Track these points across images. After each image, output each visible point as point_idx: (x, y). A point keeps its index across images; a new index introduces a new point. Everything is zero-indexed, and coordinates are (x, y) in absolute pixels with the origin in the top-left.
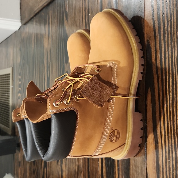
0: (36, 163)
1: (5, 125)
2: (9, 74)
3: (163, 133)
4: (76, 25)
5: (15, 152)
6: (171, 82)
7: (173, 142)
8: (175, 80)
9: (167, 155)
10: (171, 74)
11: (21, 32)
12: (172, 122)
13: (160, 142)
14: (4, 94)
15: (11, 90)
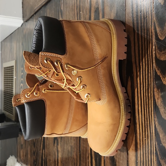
0: (36, 145)
1: (9, 112)
2: (13, 66)
3: (140, 115)
5: (18, 136)
6: (147, 71)
7: (148, 123)
8: (150, 69)
9: (144, 134)
10: (147, 64)
11: (23, 29)
12: (147, 106)
13: (138, 123)
14: (8, 85)
15: (14, 81)
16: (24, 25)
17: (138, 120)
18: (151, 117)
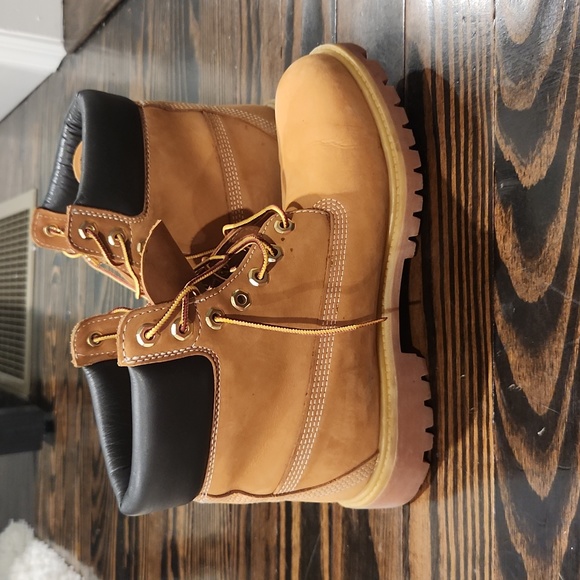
2: (26, 212)
3: (448, 302)
4: (223, 30)
5: (39, 447)
6: (470, 154)
7: (473, 322)
8: (480, 145)
9: (458, 361)
10: (471, 131)
11: (64, 78)
12: (471, 266)
13: (441, 328)
14: (9, 277)
15: (30, 261)
16: (68, 63)
17: (441, 318)
18: (480, 301)
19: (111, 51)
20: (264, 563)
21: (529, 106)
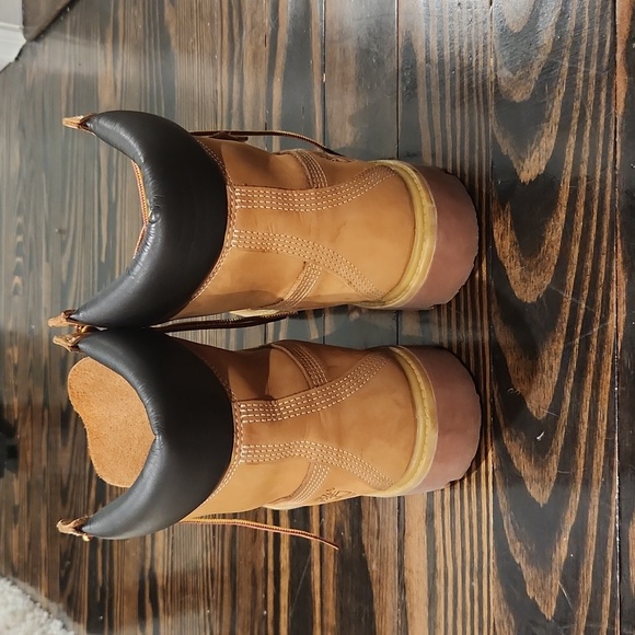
6: (466, 148)
10: (467, 124)
11: (25, 71)
18: (477, 303)
19: (77, 40)
20: (250, 588)
21: (527, 97)
